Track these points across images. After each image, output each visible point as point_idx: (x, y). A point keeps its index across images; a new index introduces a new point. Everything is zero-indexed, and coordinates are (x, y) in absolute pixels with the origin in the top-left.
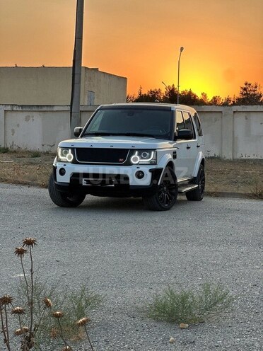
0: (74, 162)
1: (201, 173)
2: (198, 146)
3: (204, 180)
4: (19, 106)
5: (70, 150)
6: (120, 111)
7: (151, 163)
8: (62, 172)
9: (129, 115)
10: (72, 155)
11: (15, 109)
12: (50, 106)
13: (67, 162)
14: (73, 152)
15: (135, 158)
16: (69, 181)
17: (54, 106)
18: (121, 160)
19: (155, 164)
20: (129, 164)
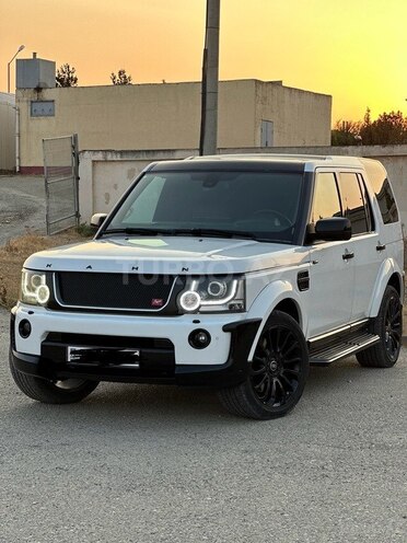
0: (52, 305)
1: (391, 306)
2: (379, 249)
3: (399, 319)
4: (116, 152)
5: (43, 278)
6: (187, 176)
7: (232, 309)
8: (25, 329)
9: (204, 185)
10: (47, 289)
11: (109, 157)
12: (169, 151)
13: (38, 304)
14: (49, 283)
15: (191, 298)
16: (38, 352)
17: (174, 150)
18: (157, 302)
19: (242, 310)
20: (174, 311)
